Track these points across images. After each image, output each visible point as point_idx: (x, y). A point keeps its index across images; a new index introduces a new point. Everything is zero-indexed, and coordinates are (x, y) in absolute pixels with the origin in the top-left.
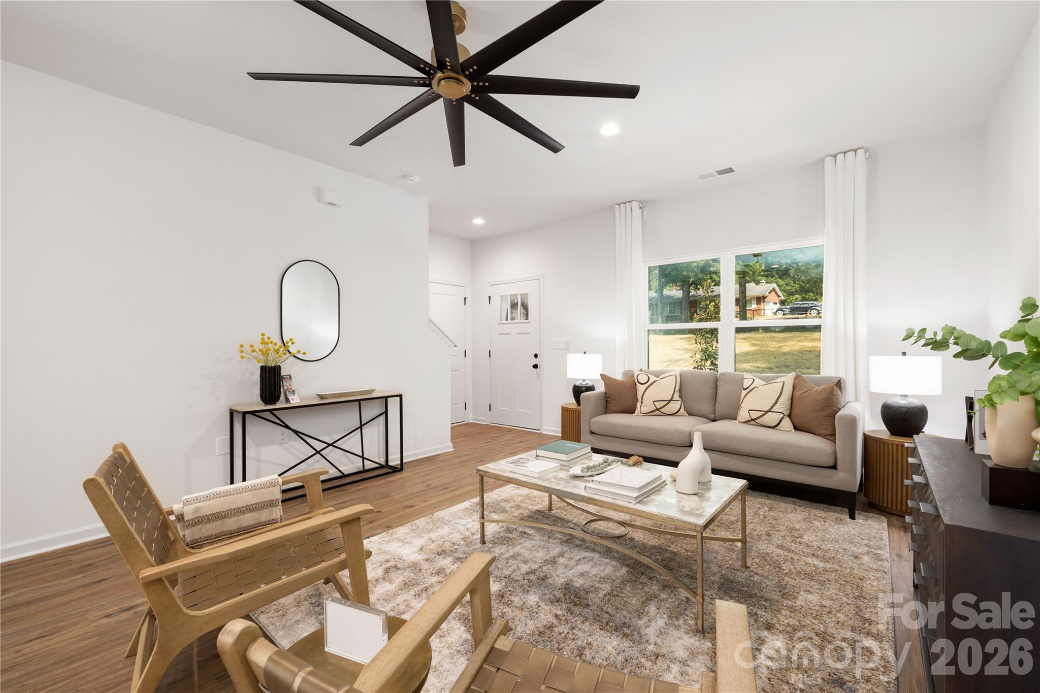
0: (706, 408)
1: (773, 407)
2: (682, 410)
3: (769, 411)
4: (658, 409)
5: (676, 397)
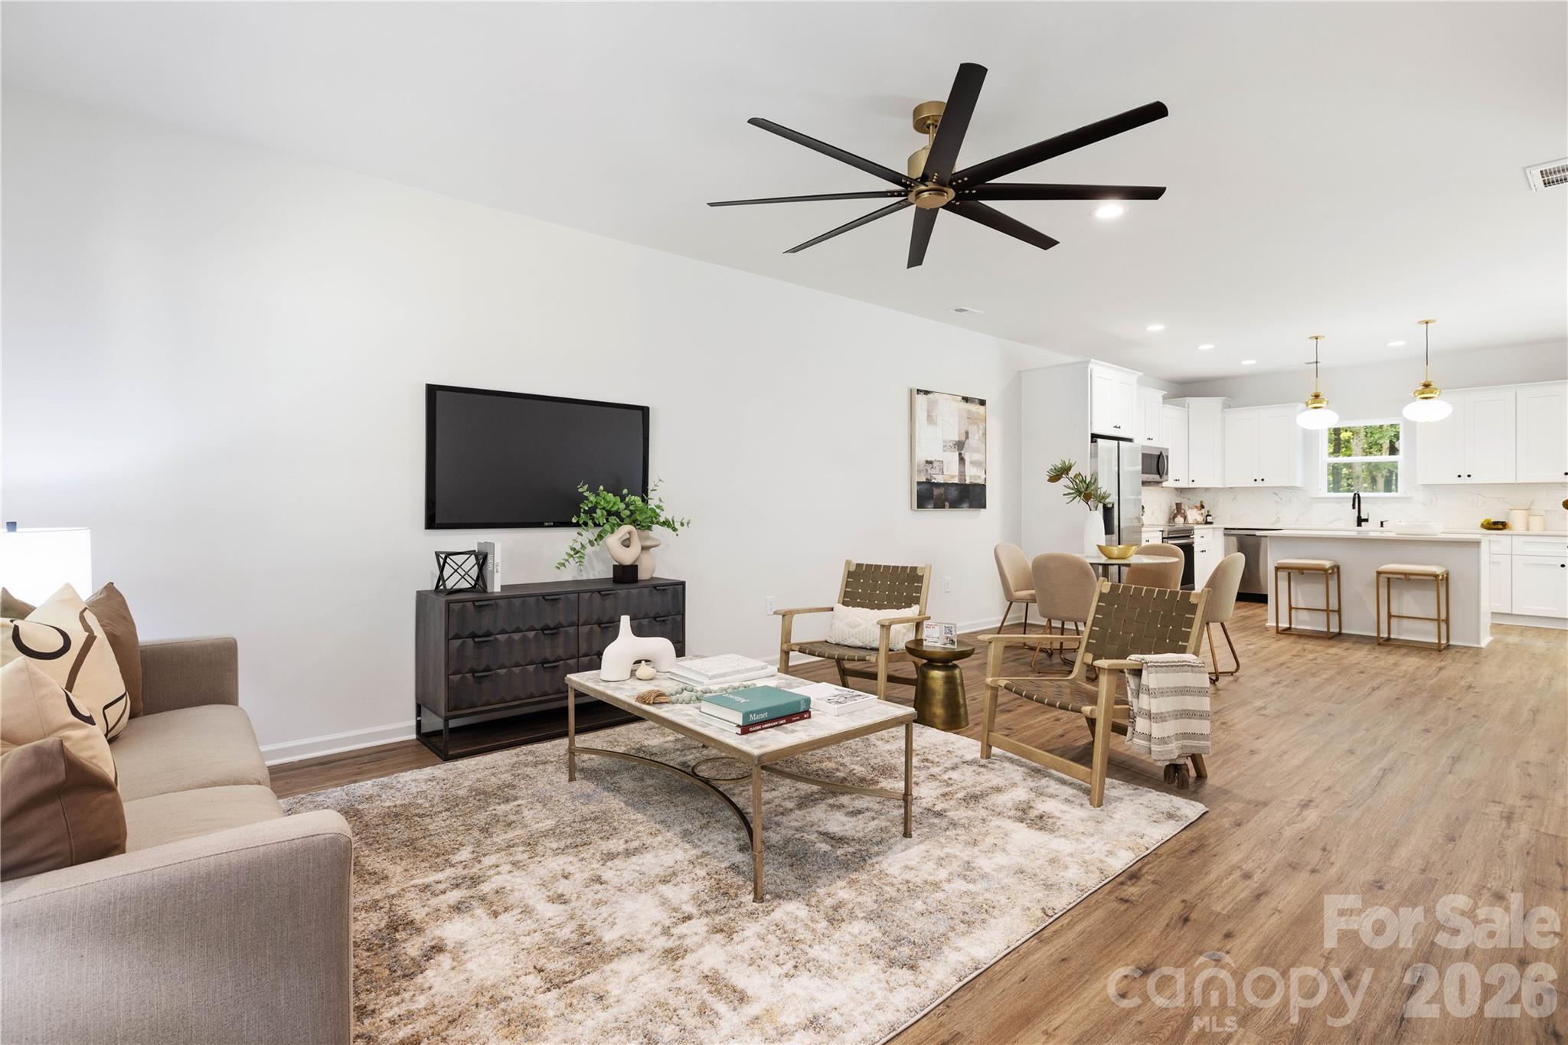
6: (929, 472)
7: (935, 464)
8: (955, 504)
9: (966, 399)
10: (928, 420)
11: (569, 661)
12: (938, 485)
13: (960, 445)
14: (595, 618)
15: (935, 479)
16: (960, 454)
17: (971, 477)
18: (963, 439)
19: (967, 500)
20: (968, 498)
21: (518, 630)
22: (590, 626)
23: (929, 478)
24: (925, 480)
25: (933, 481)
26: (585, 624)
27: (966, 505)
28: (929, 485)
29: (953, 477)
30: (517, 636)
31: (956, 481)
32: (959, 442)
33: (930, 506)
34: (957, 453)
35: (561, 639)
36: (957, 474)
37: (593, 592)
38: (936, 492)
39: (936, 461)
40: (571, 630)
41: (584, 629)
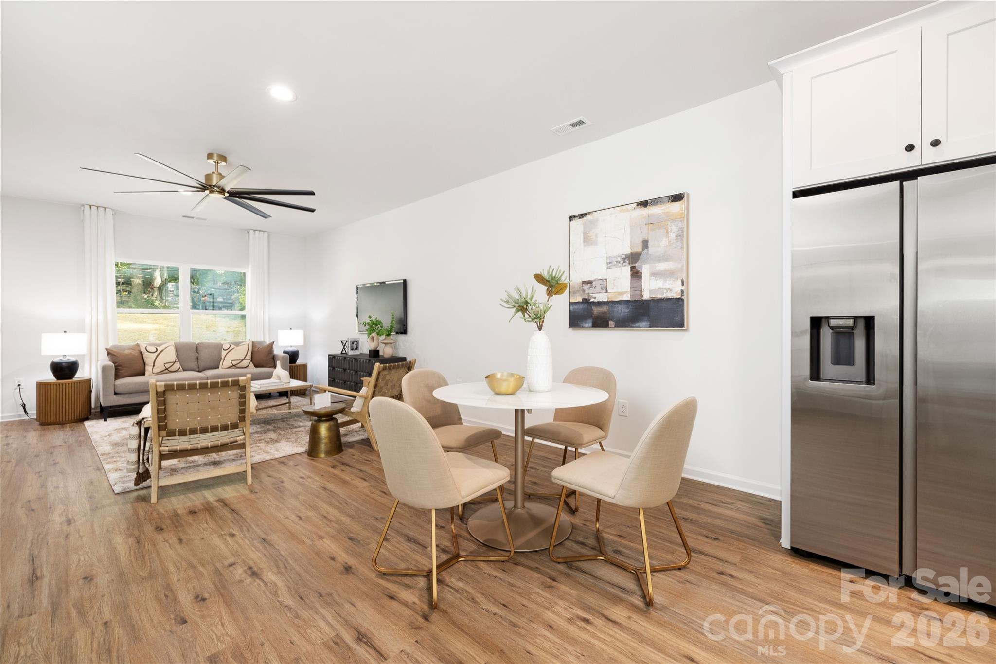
0: (194, 365)
1: (245, 357)
2: (181, 368)
3: (244, 359)
4: (167, 369)
5: (177, 360)
6: (587, 292)
7: (594, 284)
8: (625, 323)
9: (645, 204)
10: (584, 242)
12: (600, 304)
13: (633, 259)
15: (595, 298)
16: (633, 268)
17: (651, 291)
18: (638, 249)
19: (646, 318)
20: (648, 315)
23: (587, 298)
24: (581, 301)
25: (592, 300)
27: (643, 324)
28: (586, 305)
29: (622, 294)
31: (627, 297)
32: (632, 254)
33: (587, 325)
34: (628, 268)
36: (629, 290)
38: (596, 310)
39: (595, 280)
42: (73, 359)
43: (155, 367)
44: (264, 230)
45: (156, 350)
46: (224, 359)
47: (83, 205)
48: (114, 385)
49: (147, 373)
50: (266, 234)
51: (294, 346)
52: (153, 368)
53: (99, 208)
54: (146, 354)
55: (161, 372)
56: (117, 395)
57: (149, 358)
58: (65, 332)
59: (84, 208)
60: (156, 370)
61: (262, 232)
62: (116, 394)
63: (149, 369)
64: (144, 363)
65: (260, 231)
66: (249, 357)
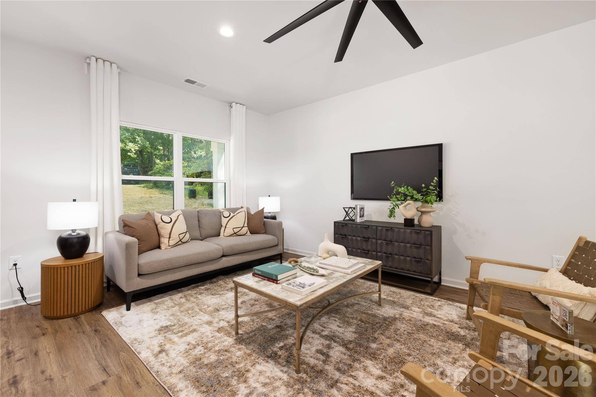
1: (243, 226)
4: (181, 240)
5: (188, 230)
11: (373, 253)
14: (383, 238)
21: (354, 236)
22: (381, 241)
26: (379, 240)
30: (354, 238)
35: (369, 243)
37: (383, 227)
40: (374, 240)
41: (379, 242)
42: (83, 233)
43: (171, 239)
44: (243, 104)
45: (170, 220)
46: (226, 227)
47: (89, 58)
48: (138, 264)
49: (163, 246)
50: (245, 107)
51: (272, 213)
52: (169, 240)
53: (105, 62)
54: (161, 225)
55: (176, 245)
56: (141, 276)
57: (165, 229)
58: (74, 200)
59: (90, 60)
60: (172, 243)
61: (242, 105)
62: (139, 275)
63: (164, 241)
64: (159, 235)
65: (240, 104)
66: (246, 225)
